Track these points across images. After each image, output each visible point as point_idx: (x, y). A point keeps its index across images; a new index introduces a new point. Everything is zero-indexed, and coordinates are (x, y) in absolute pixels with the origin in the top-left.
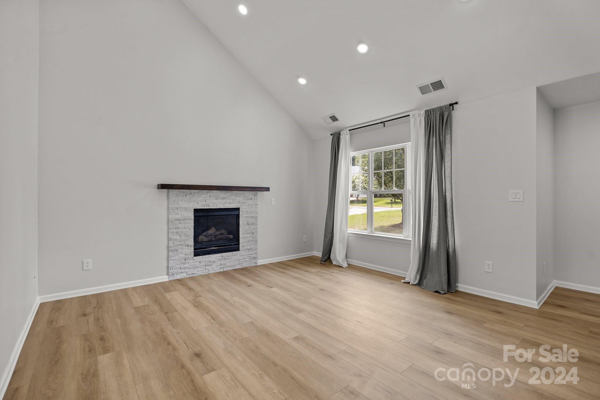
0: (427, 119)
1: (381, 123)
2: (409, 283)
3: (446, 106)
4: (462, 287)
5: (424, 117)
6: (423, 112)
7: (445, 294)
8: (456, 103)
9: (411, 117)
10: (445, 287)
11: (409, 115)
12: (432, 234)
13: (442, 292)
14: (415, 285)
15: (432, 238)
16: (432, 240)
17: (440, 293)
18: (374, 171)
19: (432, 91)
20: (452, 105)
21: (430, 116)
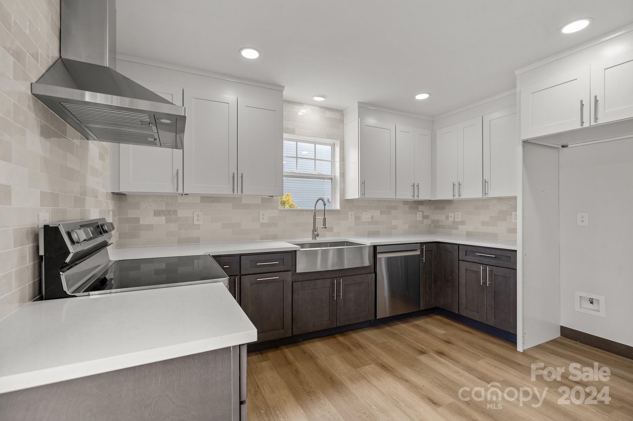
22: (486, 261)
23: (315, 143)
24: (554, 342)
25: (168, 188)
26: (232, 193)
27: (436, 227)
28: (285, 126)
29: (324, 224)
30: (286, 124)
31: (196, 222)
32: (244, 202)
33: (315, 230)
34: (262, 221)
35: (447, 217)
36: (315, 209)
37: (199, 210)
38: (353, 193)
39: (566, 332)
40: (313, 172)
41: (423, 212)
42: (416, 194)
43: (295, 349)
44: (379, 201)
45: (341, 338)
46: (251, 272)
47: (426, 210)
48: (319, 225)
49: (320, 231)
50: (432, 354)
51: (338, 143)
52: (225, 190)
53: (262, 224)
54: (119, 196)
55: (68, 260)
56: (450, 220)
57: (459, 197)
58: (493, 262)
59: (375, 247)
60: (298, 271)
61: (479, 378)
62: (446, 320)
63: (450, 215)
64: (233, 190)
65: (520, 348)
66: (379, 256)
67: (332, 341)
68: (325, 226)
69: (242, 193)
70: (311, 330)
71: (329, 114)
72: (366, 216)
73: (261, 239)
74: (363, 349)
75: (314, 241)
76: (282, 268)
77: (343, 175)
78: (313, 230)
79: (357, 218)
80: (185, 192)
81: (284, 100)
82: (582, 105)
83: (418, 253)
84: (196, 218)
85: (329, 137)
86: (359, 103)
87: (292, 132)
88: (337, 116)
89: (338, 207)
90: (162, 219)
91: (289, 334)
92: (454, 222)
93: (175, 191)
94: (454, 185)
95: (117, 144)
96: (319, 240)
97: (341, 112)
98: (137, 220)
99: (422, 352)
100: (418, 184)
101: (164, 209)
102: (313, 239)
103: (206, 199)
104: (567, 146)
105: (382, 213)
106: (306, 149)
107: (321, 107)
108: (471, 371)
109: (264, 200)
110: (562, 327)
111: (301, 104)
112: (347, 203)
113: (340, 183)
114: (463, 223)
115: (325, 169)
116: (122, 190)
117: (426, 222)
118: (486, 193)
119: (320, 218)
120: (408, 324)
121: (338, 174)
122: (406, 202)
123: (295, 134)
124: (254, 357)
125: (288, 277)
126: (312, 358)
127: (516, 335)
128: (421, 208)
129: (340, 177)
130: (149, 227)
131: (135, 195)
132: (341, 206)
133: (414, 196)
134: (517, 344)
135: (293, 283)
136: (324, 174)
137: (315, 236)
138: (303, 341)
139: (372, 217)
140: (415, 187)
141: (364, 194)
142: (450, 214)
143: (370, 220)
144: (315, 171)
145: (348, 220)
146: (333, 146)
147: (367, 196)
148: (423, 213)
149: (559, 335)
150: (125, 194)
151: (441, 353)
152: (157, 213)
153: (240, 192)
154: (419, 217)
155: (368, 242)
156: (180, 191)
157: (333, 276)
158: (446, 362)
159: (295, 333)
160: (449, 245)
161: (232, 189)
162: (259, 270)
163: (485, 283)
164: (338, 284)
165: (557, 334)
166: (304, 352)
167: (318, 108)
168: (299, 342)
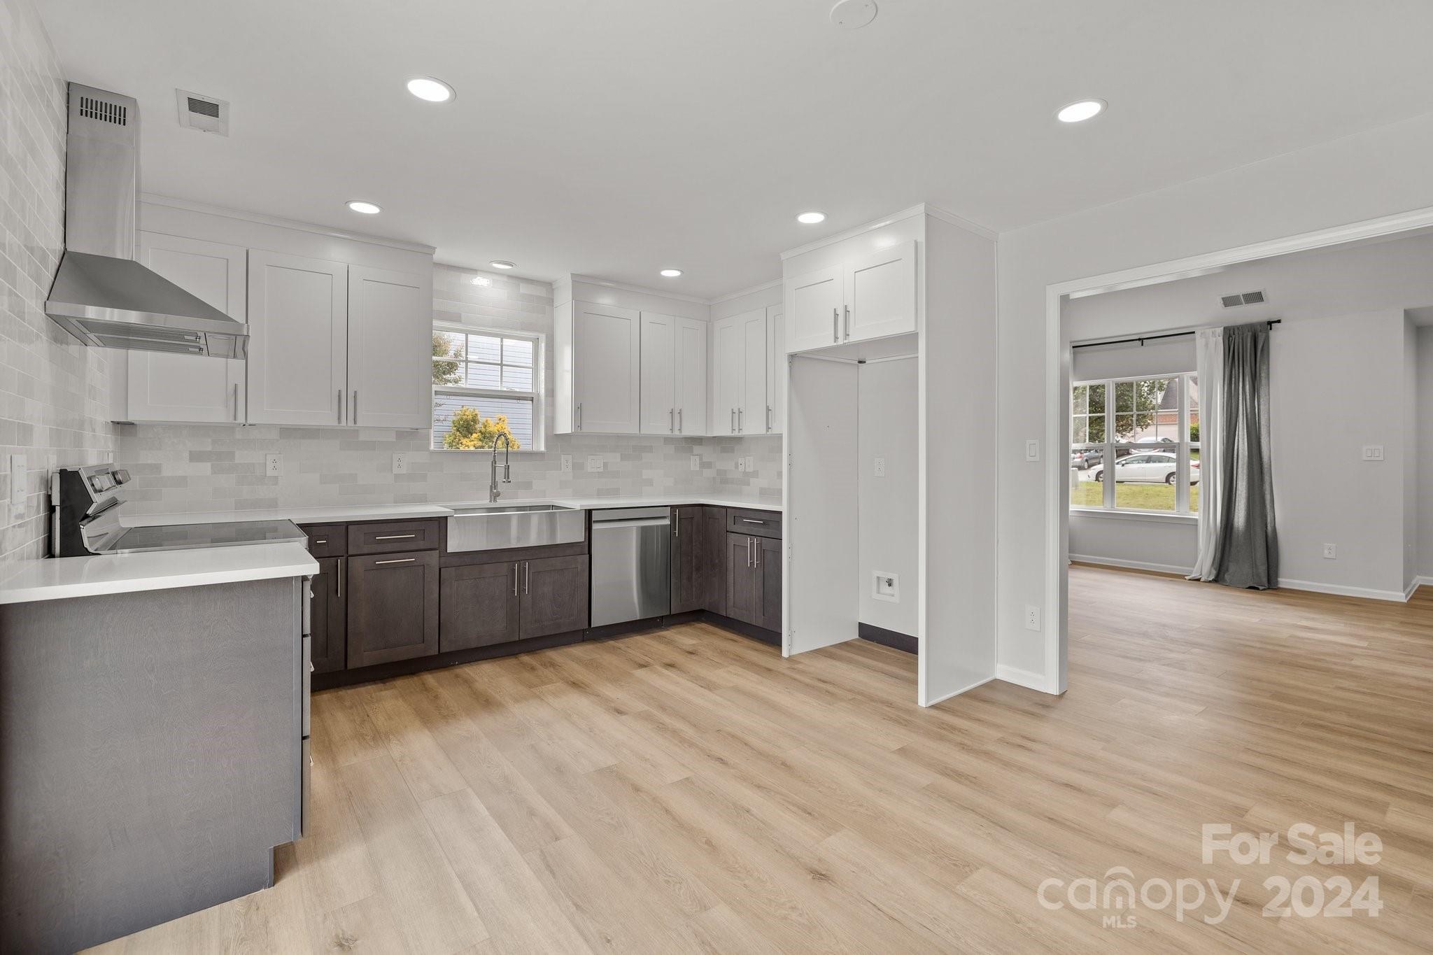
0: (1227, 341)
1: (1139, 339)
2: (1198, 580)
3: (1261, 324)
4: (1284, 582)
5: (1221, 338)
6: (1220, 330)
7: (1264, 590)
8: (1279, 321)
9: (1197, 335)
10: (1265, 580)
11: (1194, 332)
12: (1236, 508)
13: (1261, 588)
14: (1210, 582)
15: (1236, 514)
16: (1236, 516)
17: (1258, 589)
18: (1117, 412)
19: (1242, 304)
20: (1270, 323)
21: (1234, 336)
22: (755, 530)
23: (502, 337)
24: (846, 645)
25: (218, 415)
26: (336, 423)
27: (722, 482)
28: (436, 307)
29: (507, 475)
30: (437, 304)
31: (270, 473)
32: (363, 437)
33: (494, 485)
34: (396, 471)
35: (737, 467)
36: (495, 451)
37: (278, 452)
38: (565, 425)
39: (868, 633)
40: (496, 386)
41: (700, 456)
42: (677, 426)
43: (444, 675)
44: (619, 437)
45: (526, 658)
46: (366, 552)
47: (707, 453)
48: (500, 477)
49: (501, 487)
50: (660, 669)
51: (543, 337)
52: (325, 417)
53: (397, 477)
54: (123, 428)
55: (90, 512)
56: (740, 469)
57: (739, 432)
58: (762, 531)
59: (589, 513)
60: (451, 548)
61: (702, 687)
62: (711, 628)
63: (740, 461)
64: (339, 419)
65: (785, 654)
66: (595, 527)
67: (511, 662)
68: (508, 478)
69: (355, 423)
70: (474, 646)
71: (524, 289)
72: (594, 464)
73: (396, 502)
74: (554, 668)
75: (493, 505)
76: (422, 545)
77: (551, 392)
78: (491, 486)
79: (577, 467)
80: (250, 421)
81: (434, 263)
82: (836, 315)
83: (667, 522)
84: (270, 465)
85: (526, 327)
86: (572, 274)
87: (456, 318)
88: (540, 292)
89: (543, 449)
90: (205, 468)
91: (434, 651)
92: (745, 473)
93: (231, 419)
94: (733, 413)
95: (124, 351)
96: (501, 502)
97: (549, 286)
98: (157, 468)
99: (642, 666)
100: (681, 410)
101: (209, 449)
102: (490, 501)
103: (288, 432)
104: (865, 362)
105: (623, 458)
106: (484, 347)
107: (510, 277)
108: (696, 680)
109: (401, 434)
110: (861, 625)
111: (473, 271)
112: (555, 440)
113: (546, 406)
114: (755, 474)
115: (521, 381)
116: (130, 419)
117: (708, 473)
118: (770, 426)
119: (501, 465)
120: (647, 636)
121: (542, 391)
122: (668, 440)
123: (460, 321)
124: (369, 687)
125: (433, 559)
126: (468, 682)
127: (781, 634)
128: (697, 449)
129: (546, 396)
130: (182, 481)
131: (151, 426)
132: (546, 446)
133: (672, 430)
134: (781, 646)
135: (442, 569)
136: (518, 390)
137: (495, 496)
138: (462, 664)
139: (605, 465)
140: (675, 415)
141: (580, 427)
142: (740, 459)
143: (601, 470)
144: (501, 383)
145: (561, 470)
146: (536, 342)
147: (585, 429)
148: (701, 459)
149: (857, 636)
150: (133, 424)
151: (670, 666)
152: (195, 457)
153: (351, 423)
154: (694, 464)
155: (579, 504)
156: (241, 419)
157: (514, 559)
158: (670, 673)
159: (443, 650)
160: (715, 509)
161: (336, 418)
162: (380, 548)
163: (752, 564)
164: (522, 571)
165: (854, 635)
166: (457, 676)
167: (505, 279)
168: (453, 665)
